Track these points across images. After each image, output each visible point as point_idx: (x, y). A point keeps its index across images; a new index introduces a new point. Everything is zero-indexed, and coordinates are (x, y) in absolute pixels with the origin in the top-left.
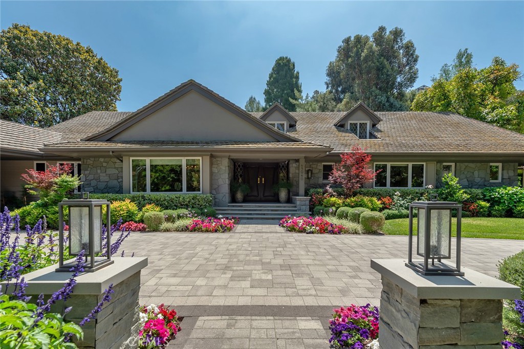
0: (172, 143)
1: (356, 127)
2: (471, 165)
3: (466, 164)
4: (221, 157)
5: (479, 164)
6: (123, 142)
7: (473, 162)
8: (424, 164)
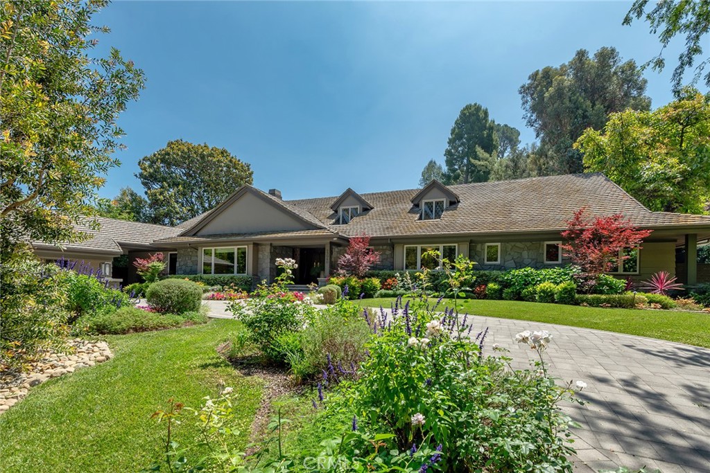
0: (225, 235)
1: (432, 206)
2: (518, 244)
3: (513, 244)
4: (265, 245)
5: (528, 244)
6: (203, 236)
7: (521, 241)
8: (456, 245)
